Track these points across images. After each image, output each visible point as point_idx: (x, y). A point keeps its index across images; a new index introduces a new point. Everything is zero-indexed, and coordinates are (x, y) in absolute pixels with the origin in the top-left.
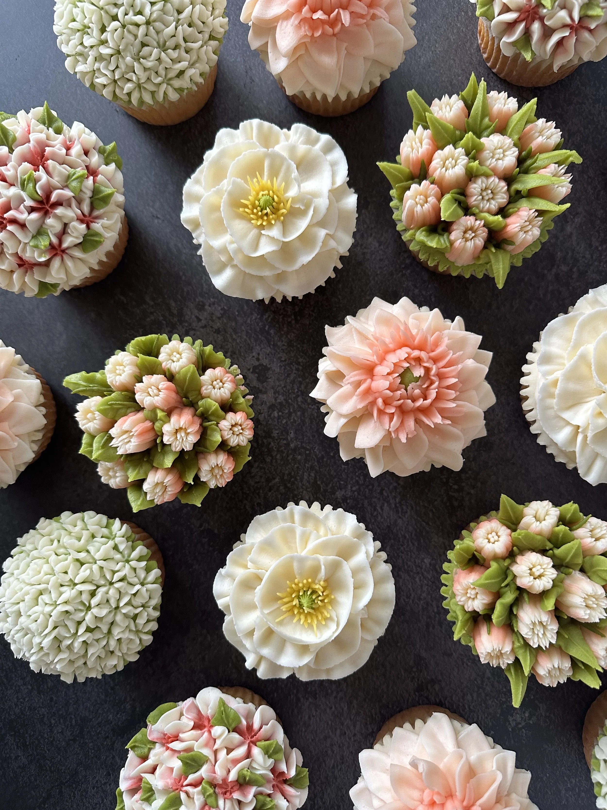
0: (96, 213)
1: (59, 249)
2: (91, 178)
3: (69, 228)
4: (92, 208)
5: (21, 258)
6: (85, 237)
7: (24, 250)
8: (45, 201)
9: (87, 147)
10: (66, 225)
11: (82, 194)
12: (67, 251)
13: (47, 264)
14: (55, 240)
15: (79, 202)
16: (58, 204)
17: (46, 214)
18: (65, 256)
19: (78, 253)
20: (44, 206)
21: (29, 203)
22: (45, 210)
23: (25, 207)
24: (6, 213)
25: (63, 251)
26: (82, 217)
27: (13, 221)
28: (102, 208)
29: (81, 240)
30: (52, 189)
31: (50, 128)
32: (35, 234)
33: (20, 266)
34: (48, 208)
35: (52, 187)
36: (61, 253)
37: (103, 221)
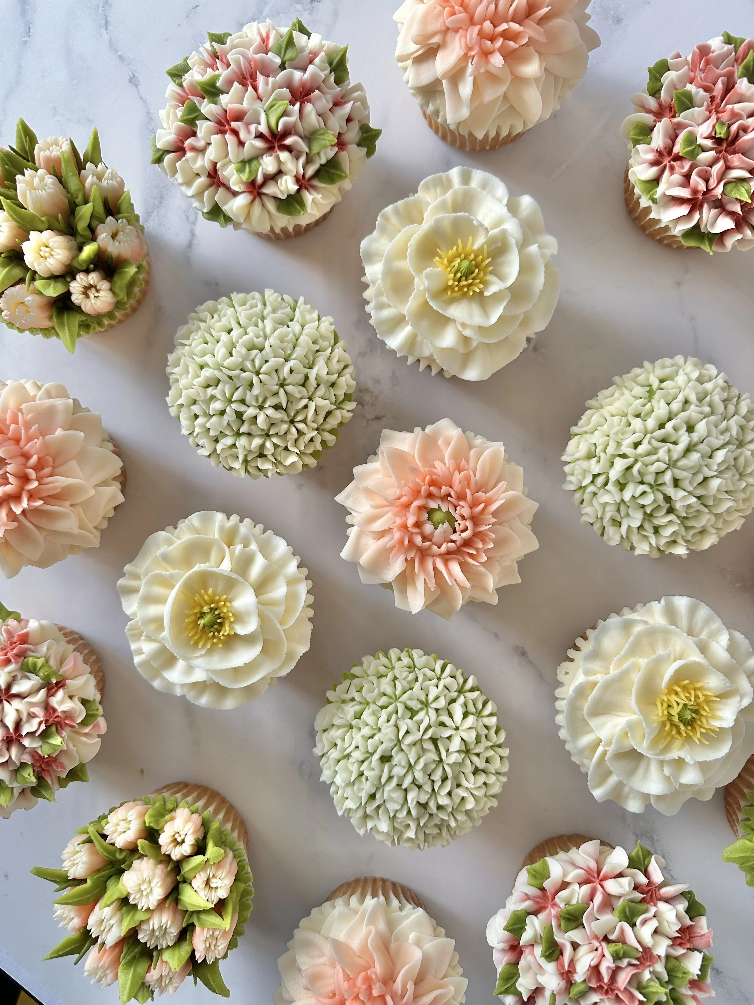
0: (316, 183)
1: (257, 190)
2: (336, 149)
3: (281, 178)
4: (317, 175)
5: (215, 170)
6: (289, 196)
7: (225, 166)
8: (278, 137)
9: (354, 116)
10: (280, 173)
11: (317, 157)
12: (263, 197)
13: (235, 194)
14: (260, 179)
15: (309, 161)
16: (289, 149)
17: (270, 149)
18: (257, 201)
19: (271, 206)
20: (274, 141)
21: (263, 128)
22: (272, 145)
23: (256, 129)
24: (235, 121)
25: (260, 194)
26: (301, 177)
27: (235, 133)
28: (325, 183)
29: (284, 197)
30: (293, 132)
31: (333, 73)
32: (246, 160)
33: (209, 175)
34: (276, 145)
35: (295, 131)
36: (256, 195)
37: (317, 195)
